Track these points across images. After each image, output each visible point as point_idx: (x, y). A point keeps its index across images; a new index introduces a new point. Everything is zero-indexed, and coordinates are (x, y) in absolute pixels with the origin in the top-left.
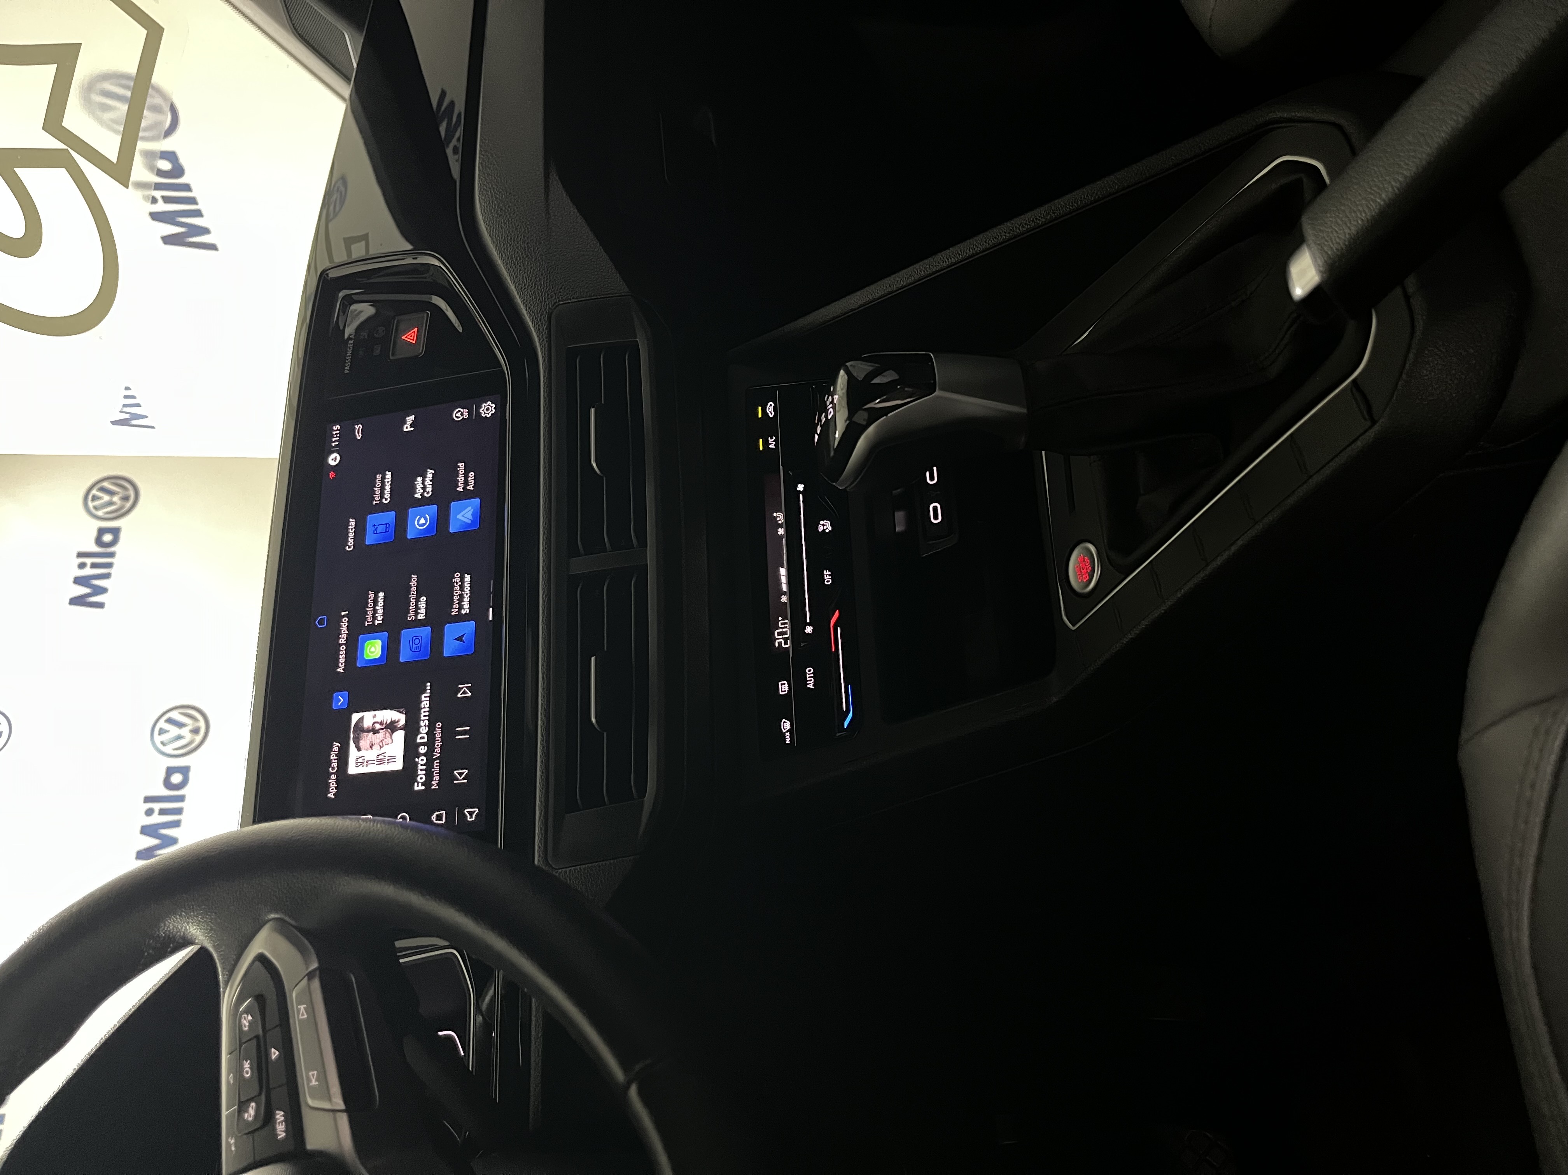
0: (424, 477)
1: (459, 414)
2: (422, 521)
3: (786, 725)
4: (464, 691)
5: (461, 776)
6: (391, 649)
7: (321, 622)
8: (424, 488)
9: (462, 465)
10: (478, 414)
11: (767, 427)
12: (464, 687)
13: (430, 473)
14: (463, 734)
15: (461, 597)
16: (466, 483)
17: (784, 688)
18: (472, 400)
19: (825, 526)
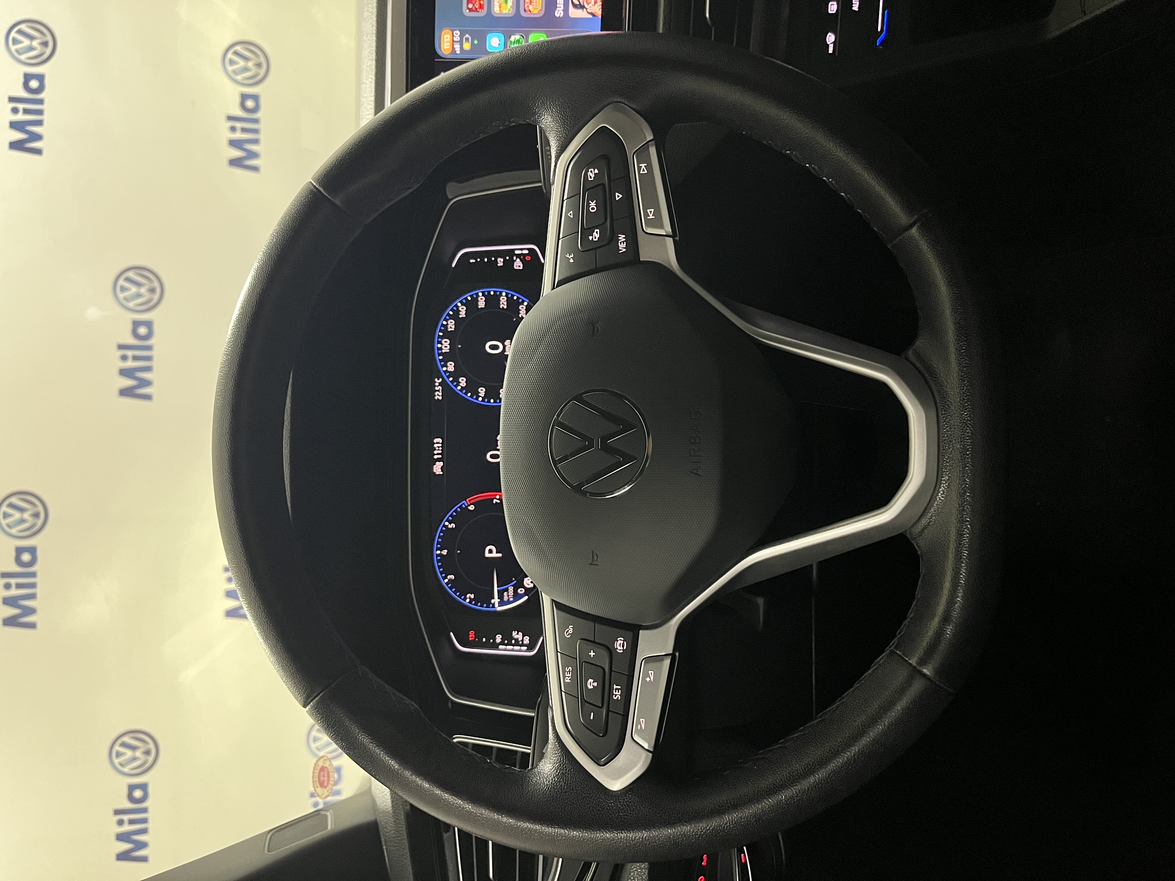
3: (831, 38)
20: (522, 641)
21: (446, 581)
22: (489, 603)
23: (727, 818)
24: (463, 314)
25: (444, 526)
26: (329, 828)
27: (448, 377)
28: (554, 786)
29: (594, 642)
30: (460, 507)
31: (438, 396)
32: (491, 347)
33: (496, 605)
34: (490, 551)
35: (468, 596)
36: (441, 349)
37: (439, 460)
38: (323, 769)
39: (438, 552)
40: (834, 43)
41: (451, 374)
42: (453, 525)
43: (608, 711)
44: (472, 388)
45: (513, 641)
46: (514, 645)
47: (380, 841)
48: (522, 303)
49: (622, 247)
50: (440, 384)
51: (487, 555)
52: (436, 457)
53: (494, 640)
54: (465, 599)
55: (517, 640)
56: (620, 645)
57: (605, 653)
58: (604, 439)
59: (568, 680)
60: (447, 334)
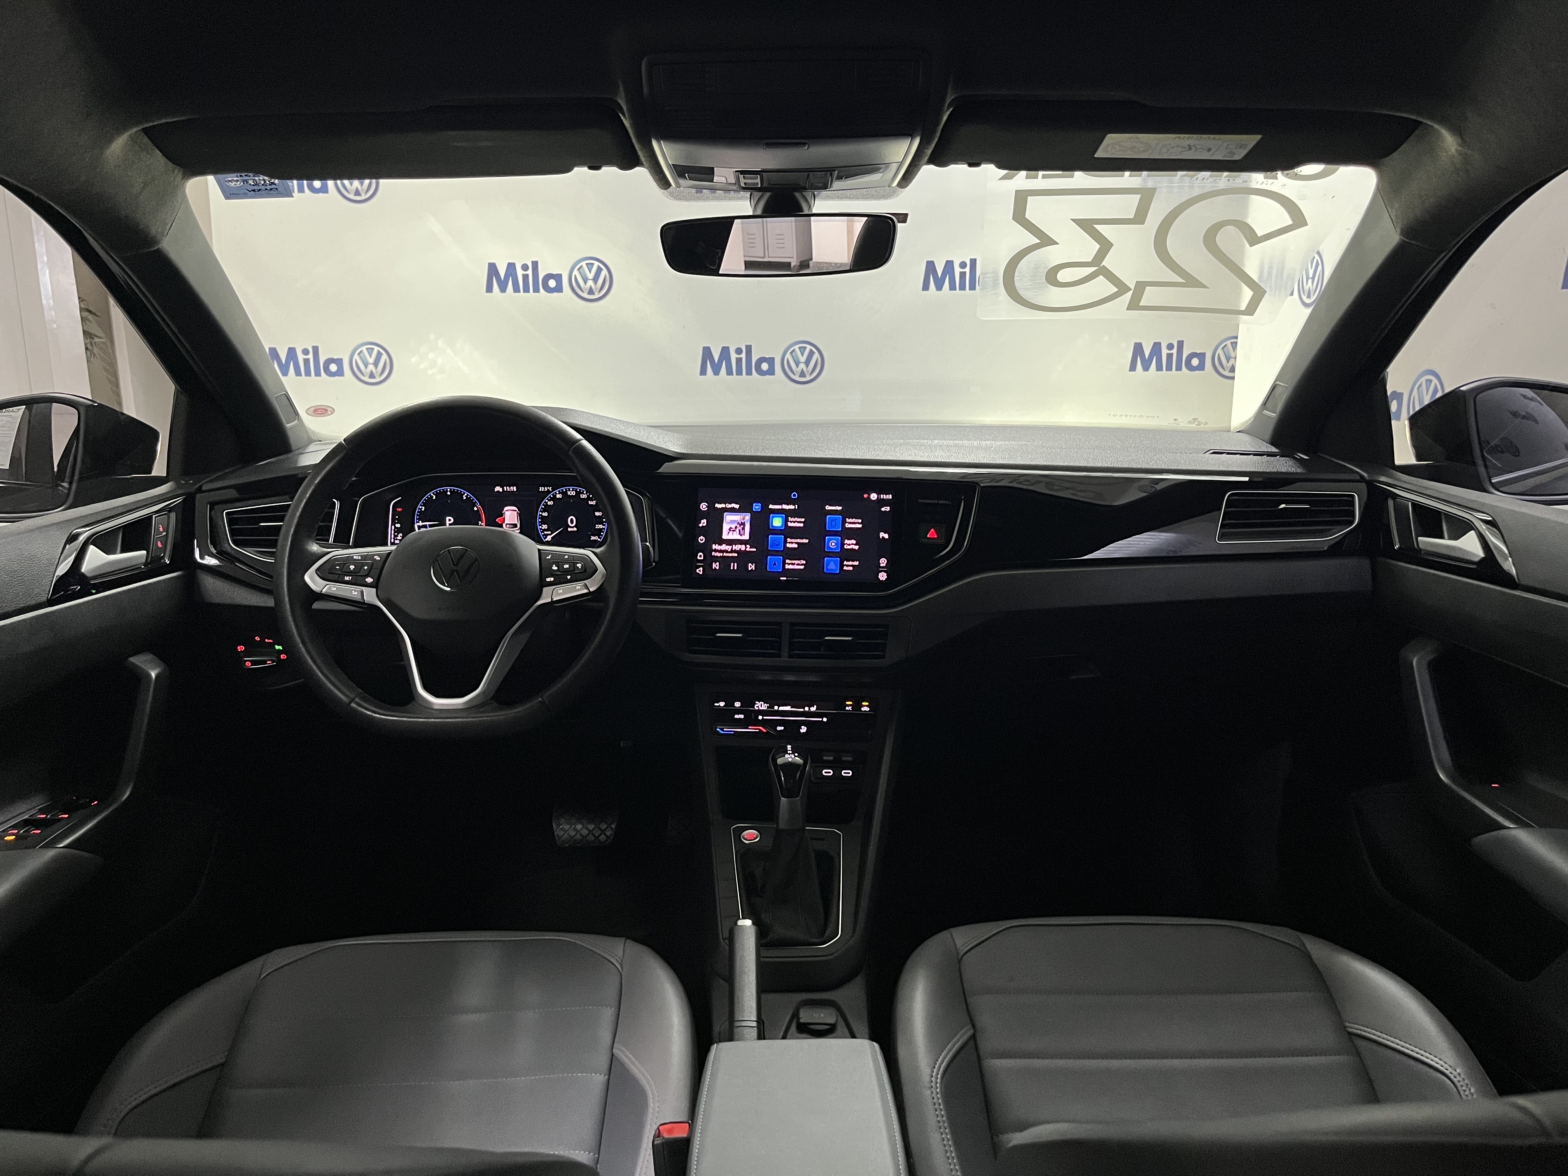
0: (855, 545)
1: (883, 562)
2: (833, 544)
3: (722, 704)
4: (751, 567)
5: (716, 566)
6: (776, 531)
7: (794, 495)
8: (849, 545)
9: (857, 563)
10: (881, 571)
11: (857, 706)
12: (753, 567)
13: (857, 547)
14: (734, 566)
15: (793, 564)
16: (848, 566)
17: (737, 704)
18: (888, 570)
19: (804, 729)
20: (397, 539)
21: (432, 494)
22: (419, 519)
23: (292, 623)
24: (590, 503)
25: (464, 493)
26: (288, 425)
27: (553, 495)
28: (307, 551)
29: (371, 569)
30: (476, 502)
31: (541, 489)
32: (572, 520)
33: (418, 524)
34: (450, 520)
35: (423, 507)
36: (569, 490)
37: (503, 489)
38: (326, 410)
39: (449, 490)
40: (719, 706)
41: (555, 496)
42: (465, 498)
43: (340, 574)
44: (547, 508)
45: (396, 534)
46: (394, 534)
47: (281, 454)
48: (599, 538)
49: (548, 580)
50: (548, 490)
51: (448, 518)
52: (505, 488)
53: (398, 523)
54: (421, 505)
55: (397, 536)
56: (369, 580)
57: (366, 573)
58: (456, 571)
59: (355, 557)
60: (578, 493)
